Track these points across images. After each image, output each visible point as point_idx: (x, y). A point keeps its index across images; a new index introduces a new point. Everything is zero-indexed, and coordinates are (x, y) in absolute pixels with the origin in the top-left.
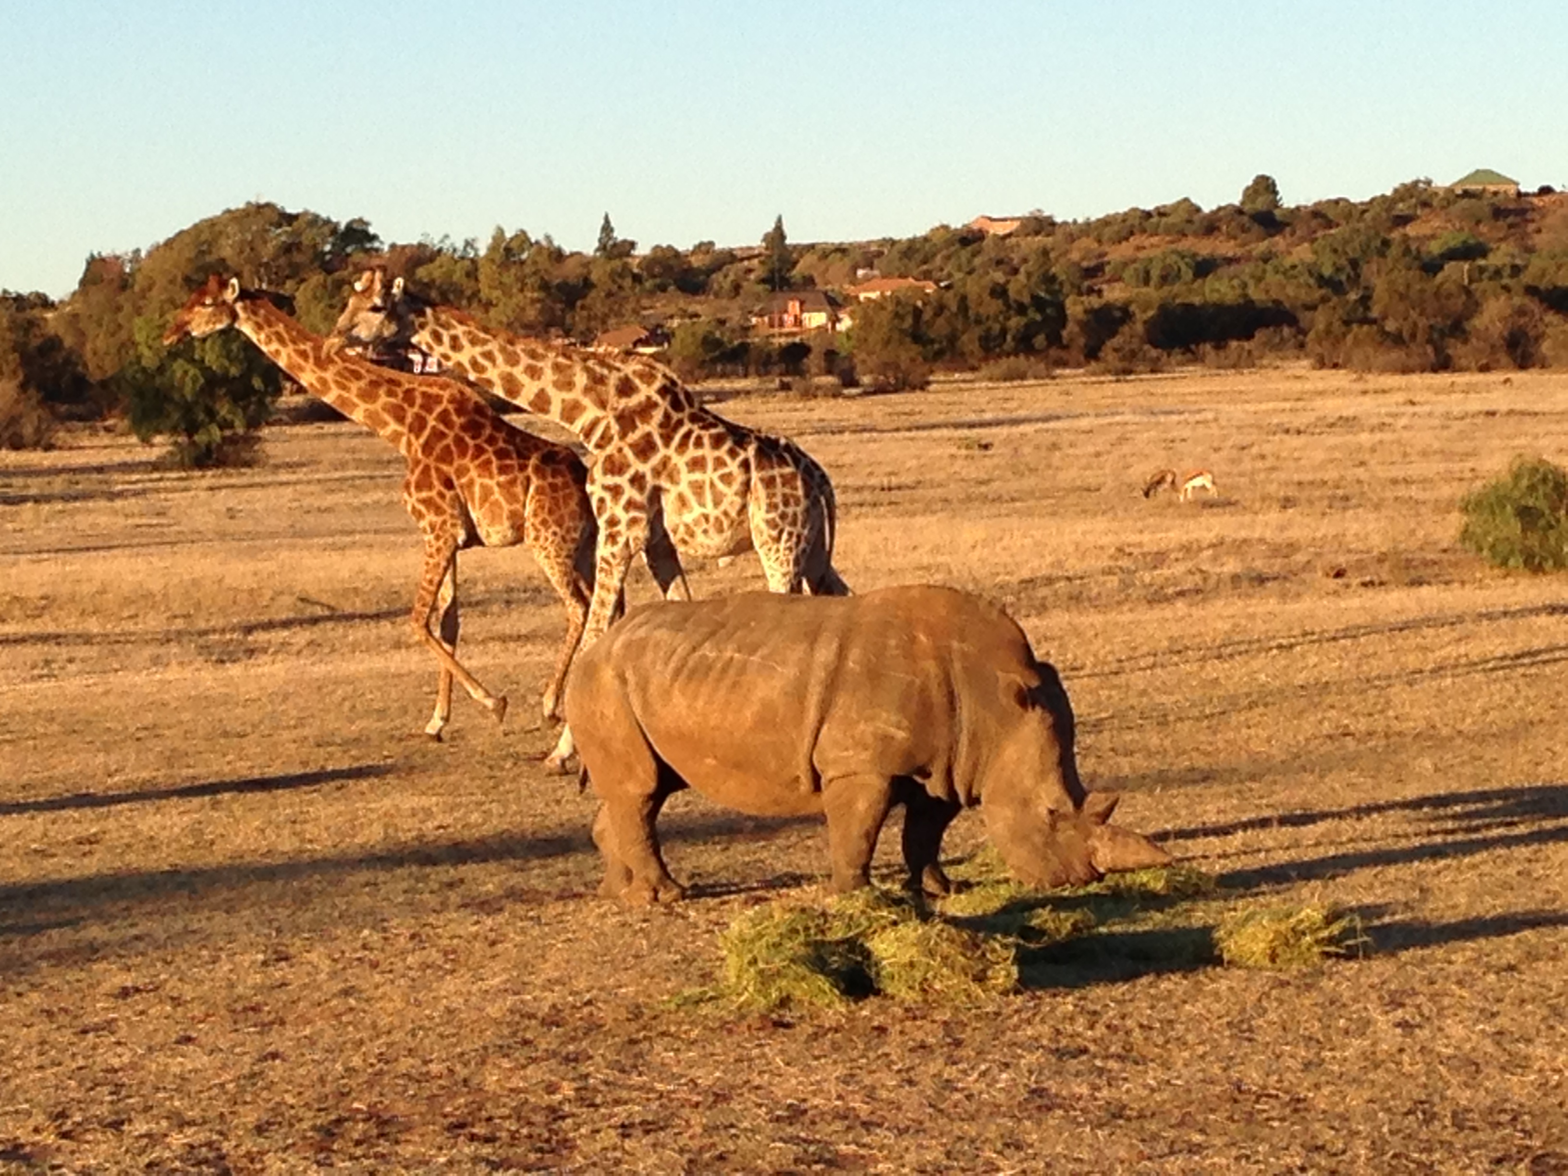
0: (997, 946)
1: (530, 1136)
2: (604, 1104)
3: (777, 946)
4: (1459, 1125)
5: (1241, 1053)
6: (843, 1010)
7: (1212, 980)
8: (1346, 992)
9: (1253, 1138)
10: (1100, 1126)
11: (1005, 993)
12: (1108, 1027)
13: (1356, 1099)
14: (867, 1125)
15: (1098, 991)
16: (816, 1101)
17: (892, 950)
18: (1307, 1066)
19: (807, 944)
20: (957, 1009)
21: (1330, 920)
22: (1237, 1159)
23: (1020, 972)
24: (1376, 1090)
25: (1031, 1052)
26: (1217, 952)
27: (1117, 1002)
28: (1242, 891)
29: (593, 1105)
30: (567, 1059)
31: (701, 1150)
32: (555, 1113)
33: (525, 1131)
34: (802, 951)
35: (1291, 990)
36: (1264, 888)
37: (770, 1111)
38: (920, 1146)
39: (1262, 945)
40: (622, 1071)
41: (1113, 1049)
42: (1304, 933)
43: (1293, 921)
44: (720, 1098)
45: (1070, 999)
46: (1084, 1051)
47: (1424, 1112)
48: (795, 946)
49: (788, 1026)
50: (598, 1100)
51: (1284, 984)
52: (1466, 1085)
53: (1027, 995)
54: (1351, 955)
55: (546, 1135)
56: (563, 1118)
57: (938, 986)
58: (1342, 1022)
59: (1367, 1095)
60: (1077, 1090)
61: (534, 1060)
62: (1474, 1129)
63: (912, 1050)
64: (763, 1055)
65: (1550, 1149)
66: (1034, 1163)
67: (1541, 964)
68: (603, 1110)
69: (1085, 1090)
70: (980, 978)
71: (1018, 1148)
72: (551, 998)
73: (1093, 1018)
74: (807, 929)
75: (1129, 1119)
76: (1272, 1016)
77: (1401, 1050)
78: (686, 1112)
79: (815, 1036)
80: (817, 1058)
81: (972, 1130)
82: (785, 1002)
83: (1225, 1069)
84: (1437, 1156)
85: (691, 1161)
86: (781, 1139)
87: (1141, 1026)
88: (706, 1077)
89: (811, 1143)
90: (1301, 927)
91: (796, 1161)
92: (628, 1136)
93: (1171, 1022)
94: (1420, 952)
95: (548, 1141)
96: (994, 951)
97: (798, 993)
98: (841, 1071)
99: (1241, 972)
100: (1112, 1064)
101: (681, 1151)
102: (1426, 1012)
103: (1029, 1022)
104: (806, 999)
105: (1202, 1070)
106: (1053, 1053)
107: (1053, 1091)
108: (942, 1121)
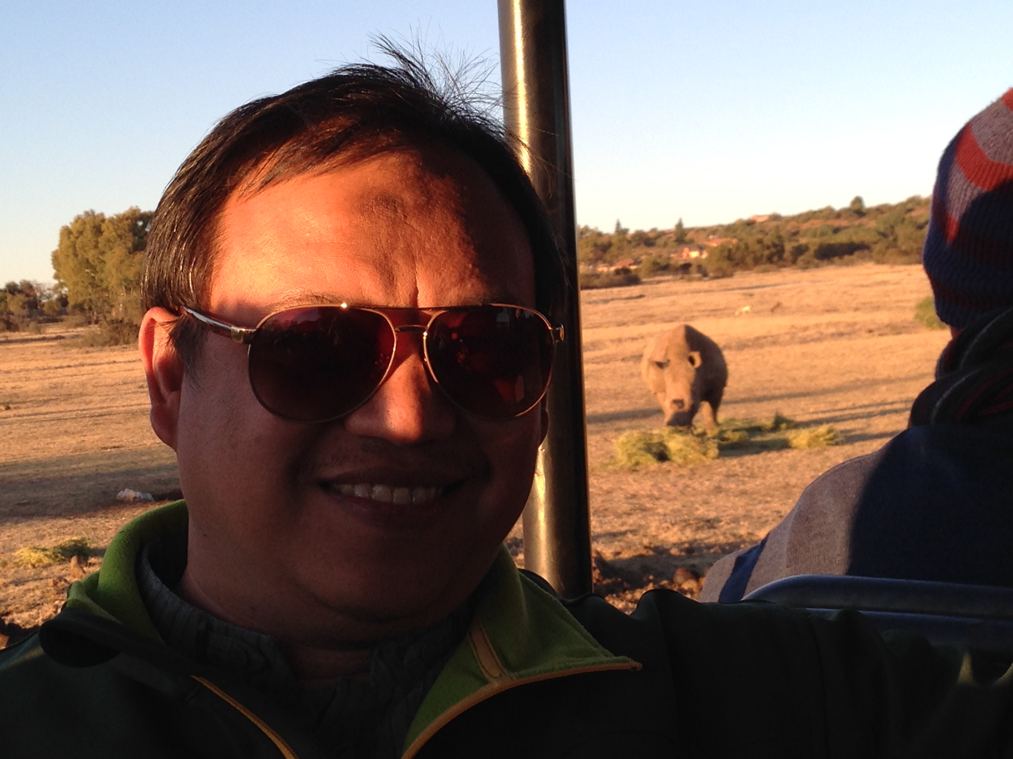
0: (711, 443)
3: (634, 445)
6: (657, 466)
7: (787, 453)
10: (737, 496)
11: (713, 458)
12: (747, 468)
14: (657, 499)
15: (746, 457)
16: (642, 492)
17: (674, 445)
19: (645, 444)
20: (696, 464)
21: (829, 432)
23: (719, 452)
25: (718, 475)
26: (789, 444)
27: (753, 460)
28: (804, 426)
34: (643, 446)
36: (812, 425)
37: (625, 495)
39: (805, 442)
41: (747, 474)
42: (819, 438)
43: (816, 433)
45: (736, 460)
46: (736, 475)
48: (641, 445)
49: (637, 471)
51: (810, 453)
53: (721, 459)
54: (837, 444)
57: (690, 456)
60: (731, 486)
63: (677, 476)
64: (627, 480)
66: (711, 508)
69: (734, 486)
71: (707, 503)
73: (742, 465)
74: (645, 439)
75: (747, 494)
76: (805, 463)
78: (597, 497)
79: (646, 474)
80: (644, 480)
81: (692, 499)
82: (637, 464)
83: (784, 479)
86: (627, 504)
87: (758, 467)
88: (605, 487)
89: (637, 504)
90: (819, 435)
91: (631, 510)
93: (769, 466)
94: (862, 443)
96: (710, 445)
97: (641, 461)
98: (652, 483)
99: (797, 451)
100: (746, 479)
103: (720, 467)
104: (644, 462)
105: (777, 479)
106: (725, 475)
107: (724, 486)
108: (683, 496)
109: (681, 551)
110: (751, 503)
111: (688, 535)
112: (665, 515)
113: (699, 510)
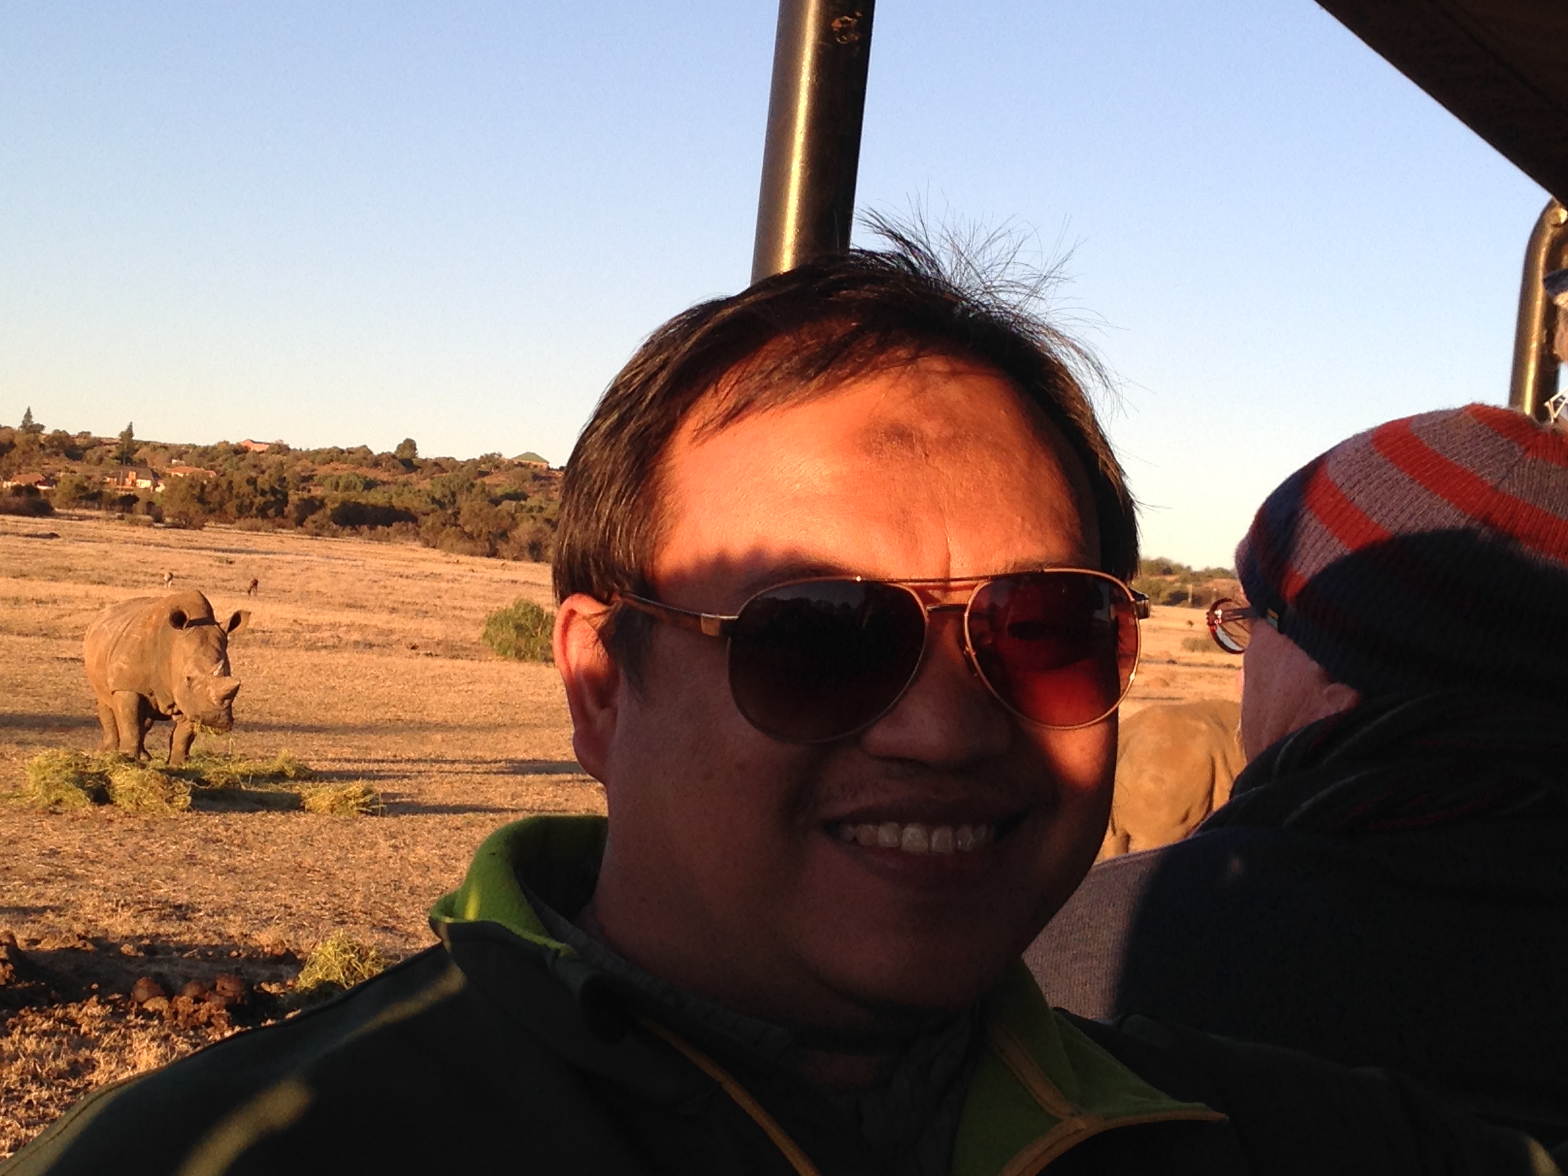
0: (182, 785)
3: (58, 772)
5: (304, 850)
6: (91, 810)
7: (298, 817)
8: (367, 828)
9: (302, 888)
10: (221, 875)
11: (183, 810)
12: (236, 832)
13: (361, 876)
14: (92, 862)
15: (234, 816)
16: (67, 848)
17: (122, 781)
18: (338, 859)
19: (76, 772)
20: (154, 814)
21: (365, 794)
22: (291, 895)
23: (192, 801)
24: (373, 874)
25: (190, 838)
26: (302, 804)
27: (244, 821)
28: (323, 779)
34: (72, 776)
35: (338, 825)
36: (335, 780)
37: (40, 850)
39: (328, 803)
41: (235, 842)
42: (349, 800)
43: (345, 792)
45: (217, 817)
46: (218, 841)
47: (395, 885)
48: (69, 772)
51: (335, 822)
52: (421, 875)
53: (195, 812)
54: (374, 813)
57: (146, 802)
58: (362, 842)
59: (367, 875)
60: (211, 858)
63: (125, 831)
64: (42, 826)
66: (180, 887)
69: (216, 858)
71: (174, 879)
73: (228, 827)
74: (77, 764)
76: (325, 836)
77: (390, 857)
79: (73, 820)
80: (70, 829)
82: (58, 802)
83: (294, 856)
84: (397, 904)
86: (44, 864)
87: (253, 832)
89: (59, 867)
90: (349, 795)
91: (50, 874)
93: (270, 833)
94: (411, 817)
96: (179, 787)
97: (66, 797)
98: (83, 836)
99: (314, 815)
100: (234, 848)
102: (407, 842)
103: (192, 825)
104: (70, 801)
105: (283, 856)
106: (202, 839)
107: (200, 856)
108: (134, 864)
109: (139, 949)
110: (243, 887)
111: (147, 925)
112: (105, 889)
113: (161, 888)
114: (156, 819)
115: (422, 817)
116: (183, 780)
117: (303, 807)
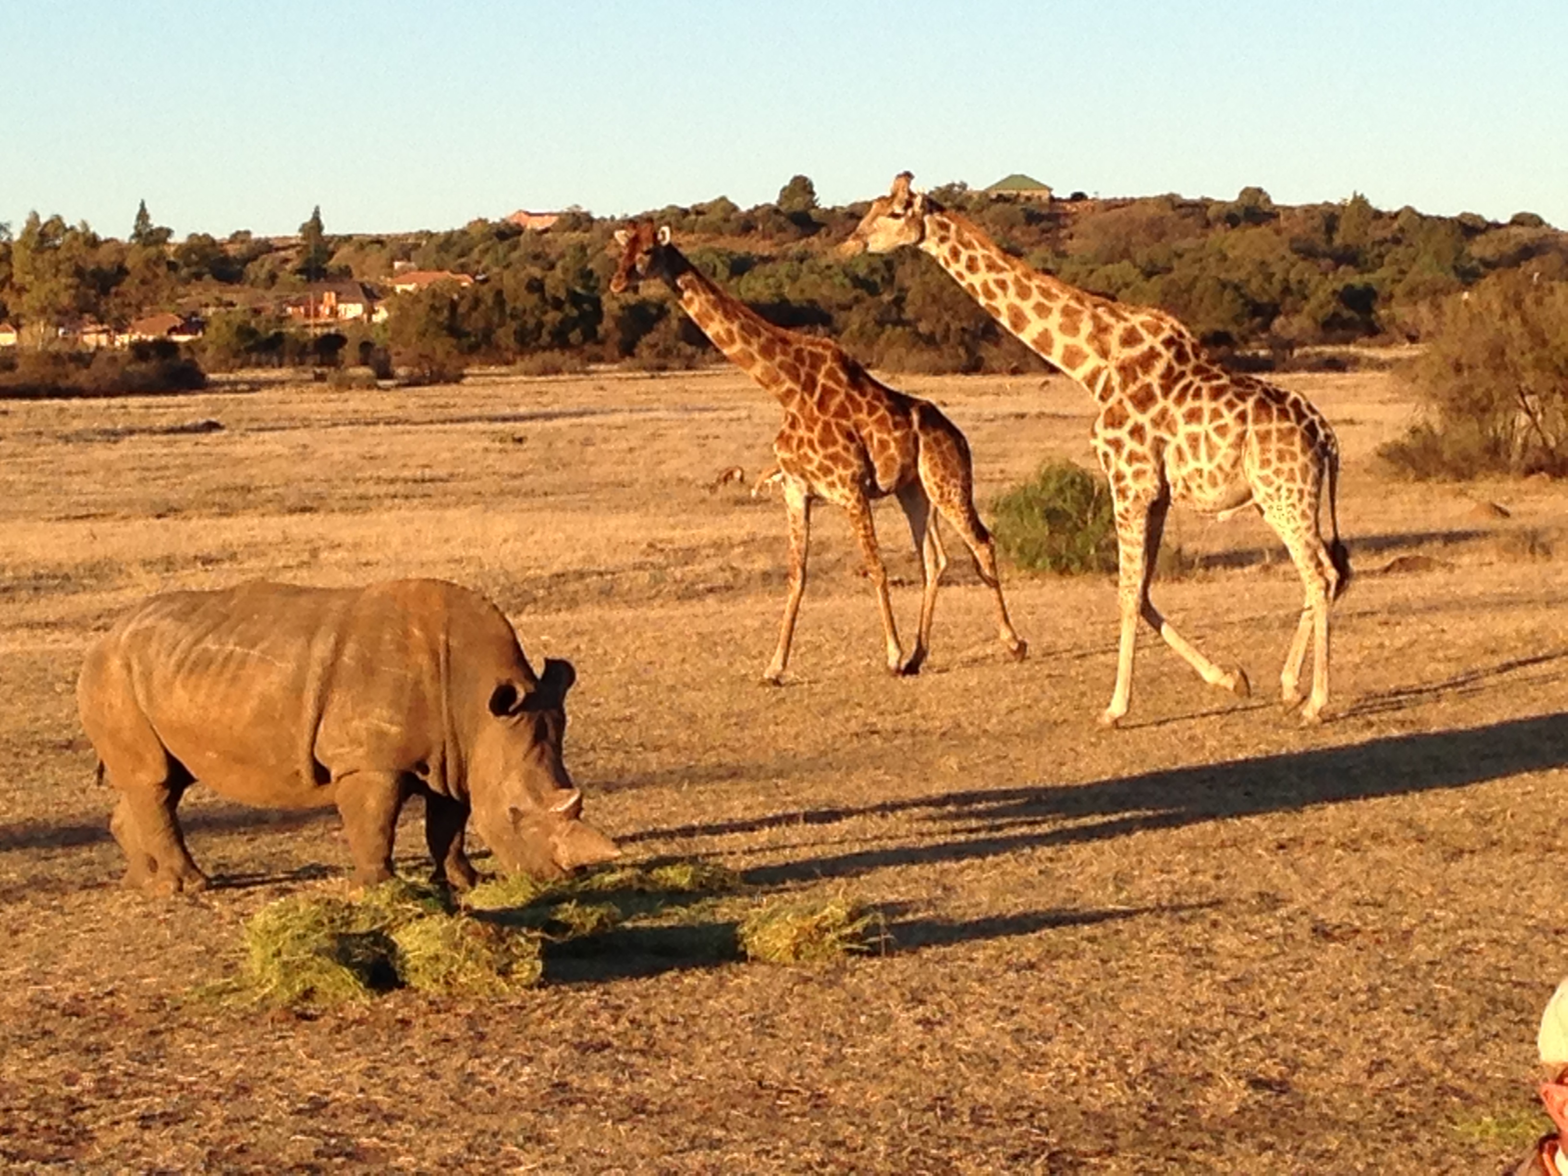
0: (522, 940)
1: (48, 1128)
2: (125, 1095)
3: (301, 938)
4: (977, 1121)
5: (763, 1049)
6: (368, 1003)
7: (736, 976)
8: (868, 986)
9: (774, 1133)
10: (622, 1120)
11: (530, 987)
12: (632, 1022)
13: (875, 1095)
14: (389, 1118)
15: (623, 986)
16: (339, 1094)
17: (416, 944)
18: (828, 1062)
19: (332, 936)
20: (480, 1002)
21: (852, 918)
22: (757, 1153)
23: (545, 966)
24: (896, 1087)
25: (554, 1046)
26: (740, 947)
27: (643, 997)
28: (766, 887)
29: (111, 1097)
30: (88, 1050)
31: (223, 1142)
32: (74, 1105)
33: (43, 1123)
34: (327, 944)
35: (813, 987)
36: (789, 884)
37: (292, 1103)
38: (442, 1140)
39: (787, 941)
40: (143, 1062)
41: (636, 1044)
42: (827, 930)
43: (817, 917)
44: (244, 1090)
45: (594, 993)
47: (943, 1108)
48: (320, 938)
49: (310, 1018)
50: (119, 1092)
51: (807, 980)
52: (986, 1082)
53: (552, 988)
54: (874, 952)
55: (64, 1127)
56: (82, 1109)
57: (462, 979)
58: (863, 1019)
59: (888, 1091)
60: (599, 1084)
61: (56, 1051)
62: (993, 1126)
63: (435, 1043)
64: (287, 1048)
65: (1065, 1146)
67: (1060, 963)
68: (123, 1102)
69: (606, 1084)
70: (505, 972)
71: (539, 1142)
72: (72, 988)
73: (616, 1014)
74: (332, 921)
75: (651, 1114)
76: (794, 1012)
77: (921, 1047)
78: (207, 1104)
79: (339, 1029)
80: (339, 1050)
81: (494, 1124)
82: (308, 994)
83: (747, 1064)
84: (955, 1152)
85: (210, 1153)
86: (303, 1132)
87: (664, 1021)
88: (228, 1069)
89: (332, 1136)
90: (824, 924)
91: (317, 1154)
92: (148, 1127)
93: (694, 1017)
94: (942, 950)
95: (66, 1132)
96: (518, 944)
97: (321, 985)
98: (364, 1064)
99: (765, 968)
100: (635, 1059)
101: (202, 1143)
102: (947, 1010)
103: (552, 1016)
104: (330, 991)
105: (724, 1065)
106: (576, 1047)
107: (576, 1085)
108: (464, 1114)
113: (520, 1164)
114: (485, 1011)
115: (960, 949)
116: (524, 930)
117: (744, 953)
